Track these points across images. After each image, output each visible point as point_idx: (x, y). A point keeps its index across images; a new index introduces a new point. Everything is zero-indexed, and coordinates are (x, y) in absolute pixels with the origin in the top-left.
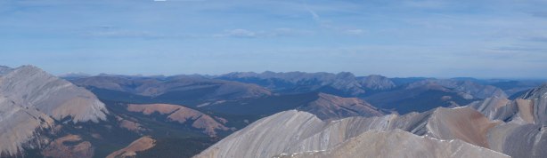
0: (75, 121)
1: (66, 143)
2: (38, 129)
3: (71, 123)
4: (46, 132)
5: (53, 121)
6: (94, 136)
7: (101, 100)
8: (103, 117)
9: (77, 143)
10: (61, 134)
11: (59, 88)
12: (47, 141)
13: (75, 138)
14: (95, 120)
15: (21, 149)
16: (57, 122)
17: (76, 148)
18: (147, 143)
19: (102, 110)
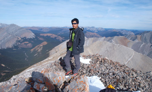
0: (27, 38)
1: (25, 44)
2: (17, 41)
3: (26, 39)
4: (19, 41)
5: (21, 38)
6: (32, 42)
7: (33, 33)
8: (34, 37)
9: (28, 44)
10: (23, 42)
11: (22, 30)
12: (20, 44)
13: (27, 42)
14: (32, 38)
15: (13, 46)
16: (22, 39)
17: (28, 45)
18: (45, 43)
19: (34, 35)
